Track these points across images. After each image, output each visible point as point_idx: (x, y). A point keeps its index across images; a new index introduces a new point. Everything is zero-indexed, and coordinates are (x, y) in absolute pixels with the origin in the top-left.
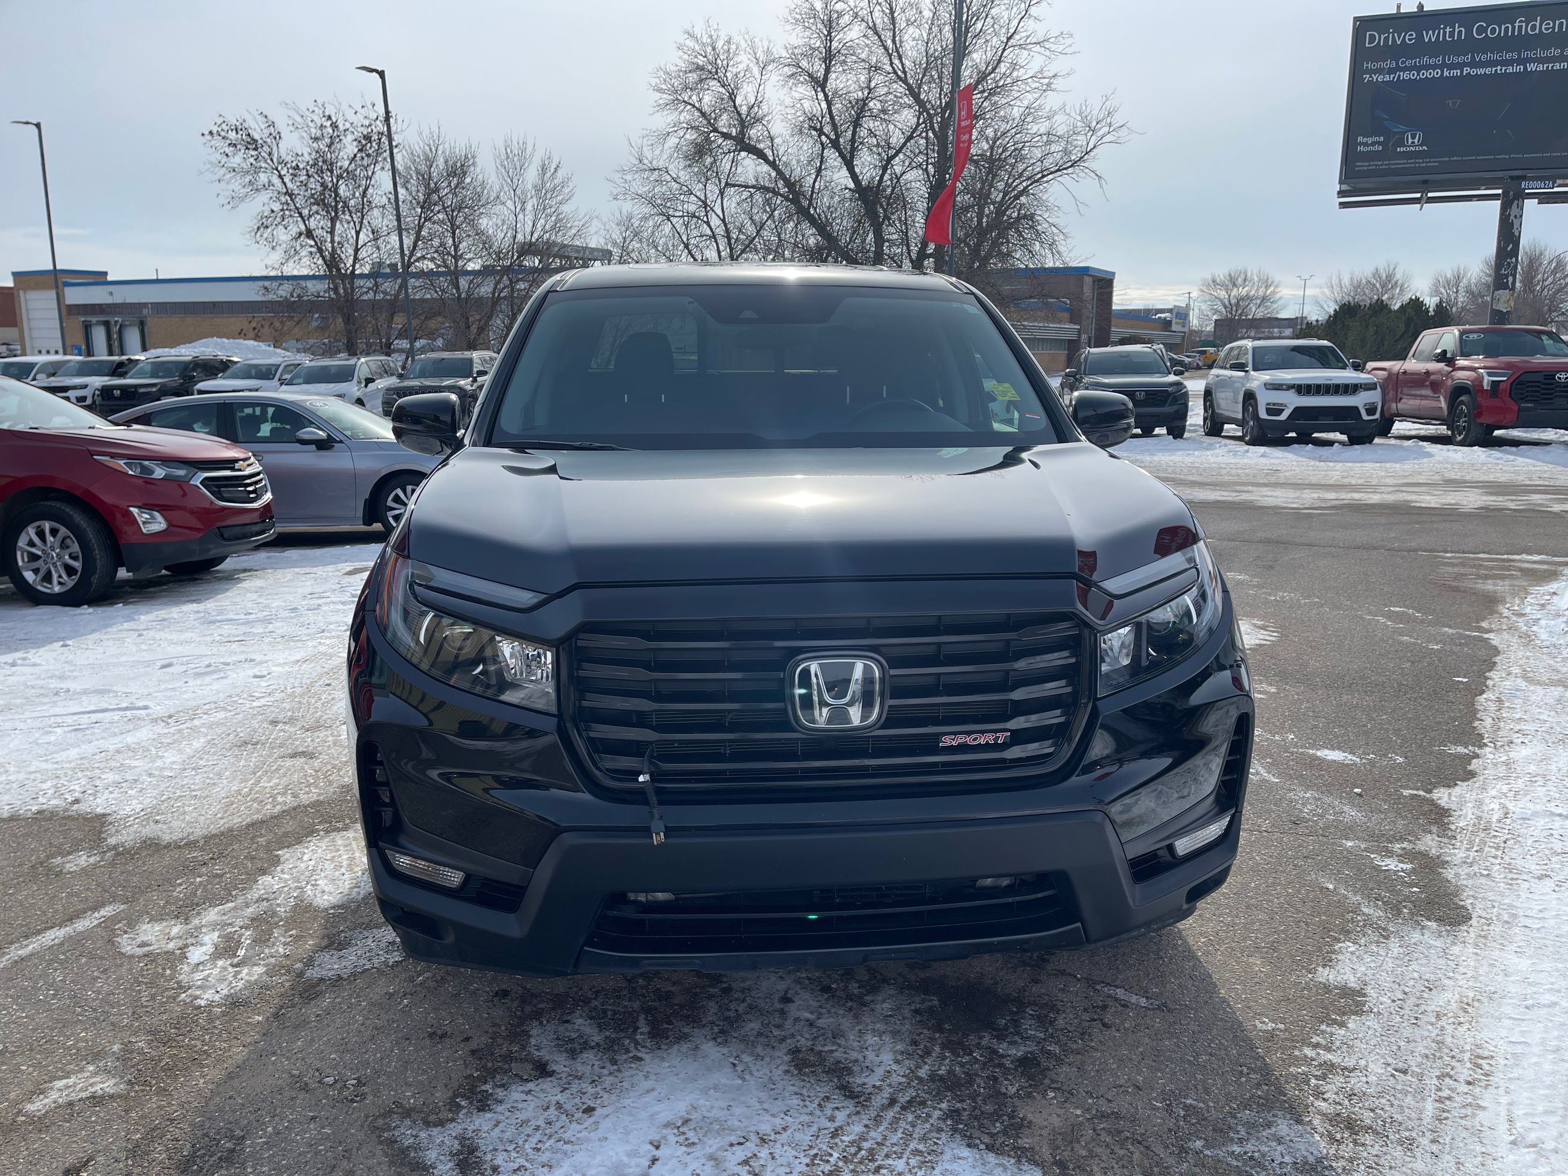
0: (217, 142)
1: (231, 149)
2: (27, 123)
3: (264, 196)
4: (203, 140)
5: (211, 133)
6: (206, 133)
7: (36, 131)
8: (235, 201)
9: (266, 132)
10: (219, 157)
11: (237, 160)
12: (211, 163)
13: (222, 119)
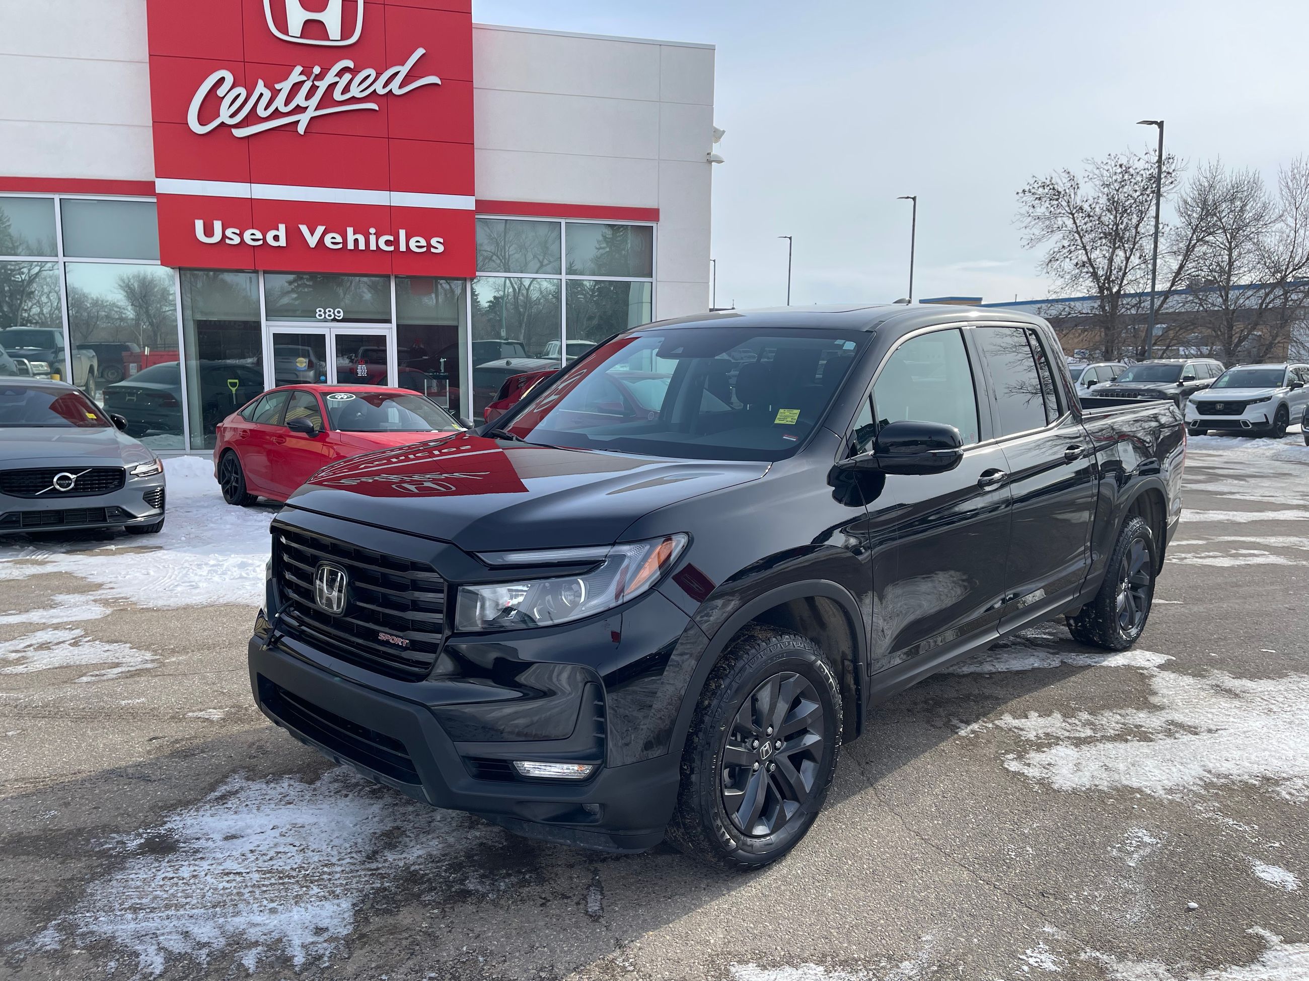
0: (1029, 198)
1: (1037, 201)
2: (908, 198)
3: (1058, 235)
4: (1017, 197)
5: (1024, 191)
6: (1020, 191)
7: (913, 202)
8: (1033, 242)
9: (1069, 185)
10: (1027, 208)
11: (1041, 210)
12: (1021, 214)
13: (1035, 179)
